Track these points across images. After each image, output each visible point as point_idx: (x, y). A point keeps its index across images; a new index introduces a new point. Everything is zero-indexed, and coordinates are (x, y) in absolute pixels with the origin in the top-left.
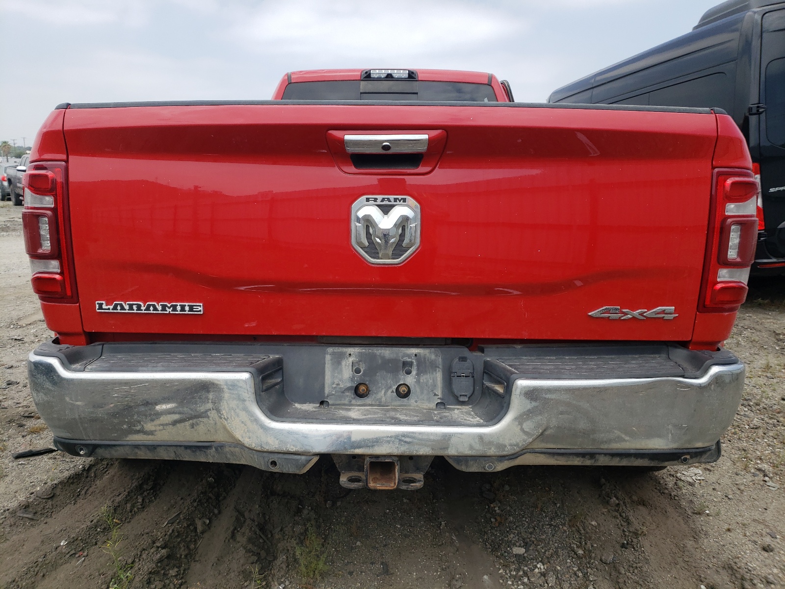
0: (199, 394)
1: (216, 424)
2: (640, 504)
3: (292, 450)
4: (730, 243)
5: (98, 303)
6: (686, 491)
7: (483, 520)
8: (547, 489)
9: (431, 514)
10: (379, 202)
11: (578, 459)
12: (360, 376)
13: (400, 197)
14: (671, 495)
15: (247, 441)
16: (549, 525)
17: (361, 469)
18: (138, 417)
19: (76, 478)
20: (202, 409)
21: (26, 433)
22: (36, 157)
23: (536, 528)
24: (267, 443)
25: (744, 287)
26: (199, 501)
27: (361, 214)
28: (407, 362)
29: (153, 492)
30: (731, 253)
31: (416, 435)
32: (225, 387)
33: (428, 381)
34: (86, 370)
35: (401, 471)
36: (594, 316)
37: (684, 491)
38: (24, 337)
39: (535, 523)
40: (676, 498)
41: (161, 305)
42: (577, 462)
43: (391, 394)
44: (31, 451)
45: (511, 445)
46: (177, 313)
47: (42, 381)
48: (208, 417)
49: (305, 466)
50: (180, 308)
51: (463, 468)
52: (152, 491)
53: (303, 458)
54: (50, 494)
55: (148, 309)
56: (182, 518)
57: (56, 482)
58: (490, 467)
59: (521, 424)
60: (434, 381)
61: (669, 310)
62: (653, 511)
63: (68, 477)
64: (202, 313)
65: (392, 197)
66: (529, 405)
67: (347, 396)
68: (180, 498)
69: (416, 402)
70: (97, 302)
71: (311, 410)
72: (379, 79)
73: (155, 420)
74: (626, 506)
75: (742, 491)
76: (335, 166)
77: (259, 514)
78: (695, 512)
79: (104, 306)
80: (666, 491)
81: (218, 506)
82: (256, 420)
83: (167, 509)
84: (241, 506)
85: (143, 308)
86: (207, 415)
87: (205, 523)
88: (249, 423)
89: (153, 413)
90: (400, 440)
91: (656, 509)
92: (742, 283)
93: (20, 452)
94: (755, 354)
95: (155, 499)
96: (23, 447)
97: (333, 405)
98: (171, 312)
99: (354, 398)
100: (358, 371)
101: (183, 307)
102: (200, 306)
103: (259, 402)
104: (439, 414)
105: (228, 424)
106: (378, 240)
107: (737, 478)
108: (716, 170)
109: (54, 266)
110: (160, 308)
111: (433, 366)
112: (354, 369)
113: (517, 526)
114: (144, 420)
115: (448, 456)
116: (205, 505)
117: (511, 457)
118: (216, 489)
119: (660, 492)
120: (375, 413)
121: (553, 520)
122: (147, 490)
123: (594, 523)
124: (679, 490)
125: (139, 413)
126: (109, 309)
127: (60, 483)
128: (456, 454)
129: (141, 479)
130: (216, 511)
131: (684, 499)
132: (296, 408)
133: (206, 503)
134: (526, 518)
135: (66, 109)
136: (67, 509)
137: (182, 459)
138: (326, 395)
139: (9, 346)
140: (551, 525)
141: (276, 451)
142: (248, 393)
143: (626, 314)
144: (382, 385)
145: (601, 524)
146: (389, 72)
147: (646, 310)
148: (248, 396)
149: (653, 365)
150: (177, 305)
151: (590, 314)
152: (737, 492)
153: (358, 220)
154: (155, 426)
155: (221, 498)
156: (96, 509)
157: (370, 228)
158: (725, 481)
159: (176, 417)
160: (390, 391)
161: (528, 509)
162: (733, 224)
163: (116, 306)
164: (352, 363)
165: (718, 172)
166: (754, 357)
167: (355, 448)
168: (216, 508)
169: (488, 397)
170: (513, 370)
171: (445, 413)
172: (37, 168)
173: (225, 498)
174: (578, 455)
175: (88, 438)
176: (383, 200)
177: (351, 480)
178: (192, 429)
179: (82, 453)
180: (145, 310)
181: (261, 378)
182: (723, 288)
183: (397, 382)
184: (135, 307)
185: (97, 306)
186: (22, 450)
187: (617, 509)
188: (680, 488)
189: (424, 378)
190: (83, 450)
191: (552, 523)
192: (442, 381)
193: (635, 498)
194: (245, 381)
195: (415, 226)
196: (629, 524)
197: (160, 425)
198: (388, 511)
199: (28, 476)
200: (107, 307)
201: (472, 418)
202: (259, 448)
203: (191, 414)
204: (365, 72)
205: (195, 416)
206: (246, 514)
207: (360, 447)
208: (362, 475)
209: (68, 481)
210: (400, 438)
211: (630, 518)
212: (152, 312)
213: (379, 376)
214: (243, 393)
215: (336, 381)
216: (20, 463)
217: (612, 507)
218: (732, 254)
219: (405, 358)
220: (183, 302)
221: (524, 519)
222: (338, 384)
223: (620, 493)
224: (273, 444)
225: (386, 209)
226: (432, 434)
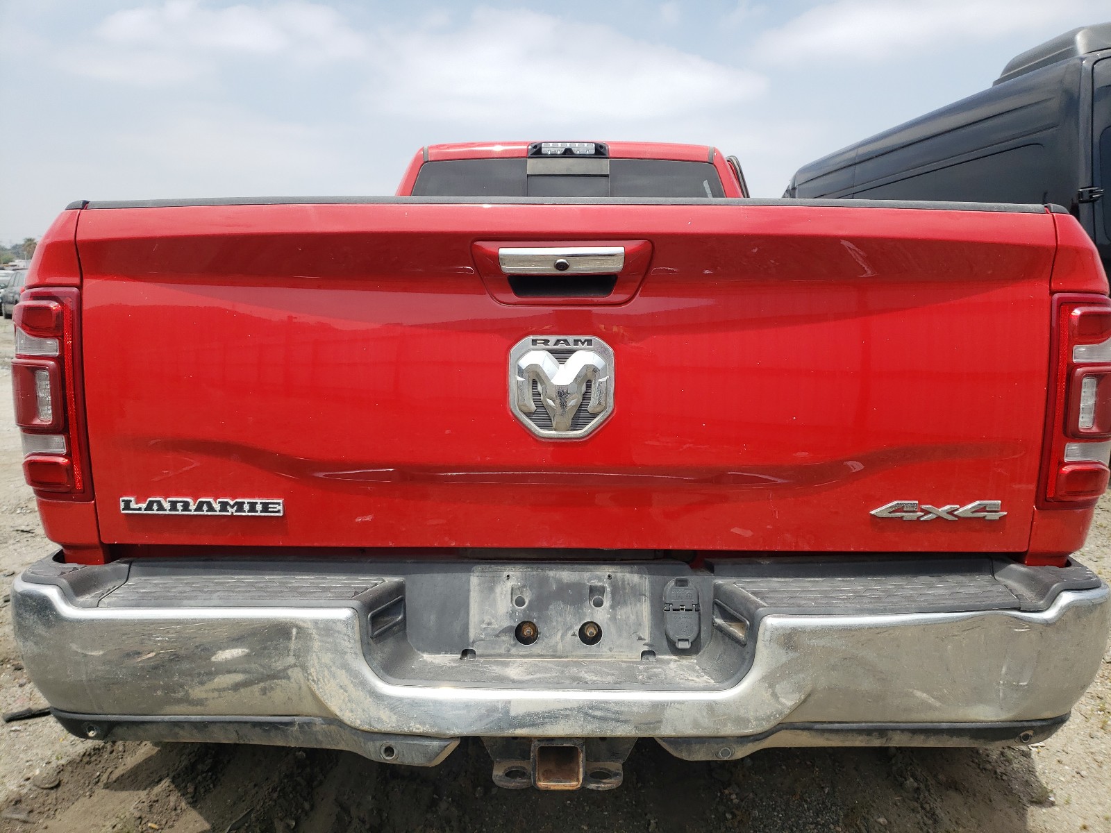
0: (275, 643)
1: (300, 688)
2: (951, 787)
3: (417, 731)
4: (1081, 405)
5: (123, 501)
6: (1019, 766)
7: (713, 816)
8: (808, 763)
9: (634, 807)
10: (551, 346)
11: (861, 738)
12: (524, 610)
13: (583, 338)
14: (996, 772)
15: (347, 717)
16: (815, 823)
17: (525, 755)
18: (180, 678)
19: (95, 754)
20: (278, 665)
21: (25, 680)
22: (36, 281)
23: (795, 829)
24: (379, 720)
25: (1103, 470)
26: (280, 790)
27: (524, 363)
28: (596, 587)
29: (212, 775)
30: (1084, 420)
31: (612, 707)
32: (314, 632)
33: (628, 617)
34: (100, 605)
35: (587, 758)
36: (879, 515)
37: (1015, 765)
38: (36, 527)
39: (793, 820)
40: (1004, 777)
41: (219, 502)
42: (859, 742)
43: (572, 639)
44: (29, 710)
45: (756, 719)
46: (243, 514)
47: (31, 622)
48: (289, 678)
49: (438, 754)
50: (248, 508)
51: (684, 756)
52: (210, 774)
53: (436, 743)
54: (54, 781)
55: (199, 508)
56: (254, 819)
57: (63, 762)
58: (725, 753)
59: (771, 686)
60: (637, 616)
61: (994, 508)
62: (970, 800)
63: (82, 754)
64: (281, 514)
65: (571, 338)
66: (784, 657)
67: (504, 641)
68: (253, 784)
69: (611, 650)
70: (121, 499)
71: (448, 665)
72: (554, 156)
73: (205, 683)
74: (929, 791)
75: (1100, 764)
76: (485, 294)
77: (372, 810)
78: (1034, 800)
79: (133, 505)
80: (989, 767)
81: (310, 796)
82: (363, 684)
83: (232, 803)
84: (346, 797)
85: (192, 507)
86: (287, 674)
87: (288, 826)
88: (351, 688)
89: (203, 672)
90: (586, 714)
91: (975, 795)
92: (1101, 464)
93: (15, 711)
94: (1104, 546)
95: (214, 786)
96: (19, 704)
97: (481, 656)
98: (234, 514)
99: (515, 645)
100: (520, 602)
101: (253, 505)
102: (279, 504)
103: (367, 654)
104: (646, 670)
105: (318, 689)
106: (550, 402)
107: (1092, 742)
108: (1056, 296)
109: (58, 444)
110: (217, 506)
111: (637, 594)
112: (514, 598)
113: (765, 826)
114: (190, 683)
115: (660, 738)
116: (291, 796)
117: (758, 737)
118: (308, 770)
119: (979, 768)
120: (547, 670)
121: (820, 816)
122: (203, 772)
123: (882, 820)
124: (1007, 764)
125: (182, 673)
126: (140, 509)
127: (70, 763)
128: (673, 734)
129: (193, 754)
130: (307, 806)
131: (1015, 778)
132: (425, 661)
133: (291, 792)
134: (778, 812)
135: (82, 209)
136: (78, 804)
137: (248, 743)
138: (471, 641)
139: (12, 541)
140: (817, 824)
141: (393, 732)
142: (349, 641)
143: (927, 512)
144: (557, 623)
145: (892, 821)
146: (568, 145)
147: (958, 506)
148: (350, 646)
149: (972, 590)
150: (244, 503)
151: (873, 512)
152: (1094, 766)
153: (521, 372)
154: (206, 691)
155: (315, 783)
156: (123, 805)
157: (539, 385)
158: (1076, 748)
159: (239, 677)
160: (571, 633)
161: (781, 797)
162: (1085, 376)
163: (151, 503)
164: (512, 590)
165: (1059, 299)
166: (1102, 551)
167: (515, 727)
168: (306, 800)
169: (721, 642)
170: (759, 600)
171: (655, 668)
172: (35, 297)
173: (321, 783)
174: (860, 731)
175: (101, 712)
176: (558, 342)
177: (510, 774)
178: (264, 697)
179: (91, 734)
180: (195, 510)
181: (369, 616)
182: (1073, 472)
183: (580, 620)
184: (179, 506)
185: (122, 505)
186: (17, 708)
187: (916, 796)
188: (1009, 761)
189: (622, 613)
190: (93, 730)
191: (819, 819)
192: (650, 617)
193: (941, 777)
194: (345, 622)
195: (606, 380)
196: (935, 821)
197: (214, 690)
198: (569, 802)
199: (23, 750)
200: (137, 506)
201: (698, 677)
202: (366, 727)
203: (262, 673)
204: (534, 145)
205: (269, 676)
206: (353, 811)
207: (522, 726)
208: (526, 765)
209: (81, 761)
210: (586, 711)
211: (937, 812)
212: (206, 513)
213: (553, 609)
214: (342, 641)
215: (487, 619)
216: (13, 729)
217: (907, 793)
218: (1086, 422)
219: (592, 581)
220: (253, 497)
221: (776, 814)
222: (489, 624)
223: (919, 770)
224: (388, 721)
225: (562, 355)
226: (635, 703)
